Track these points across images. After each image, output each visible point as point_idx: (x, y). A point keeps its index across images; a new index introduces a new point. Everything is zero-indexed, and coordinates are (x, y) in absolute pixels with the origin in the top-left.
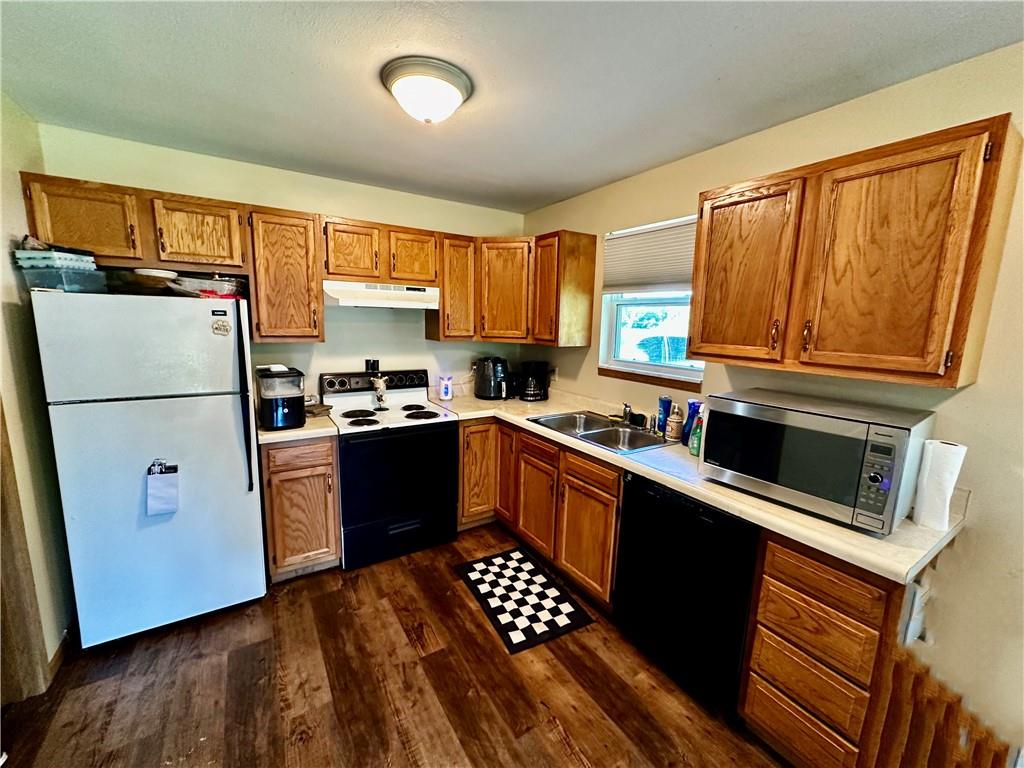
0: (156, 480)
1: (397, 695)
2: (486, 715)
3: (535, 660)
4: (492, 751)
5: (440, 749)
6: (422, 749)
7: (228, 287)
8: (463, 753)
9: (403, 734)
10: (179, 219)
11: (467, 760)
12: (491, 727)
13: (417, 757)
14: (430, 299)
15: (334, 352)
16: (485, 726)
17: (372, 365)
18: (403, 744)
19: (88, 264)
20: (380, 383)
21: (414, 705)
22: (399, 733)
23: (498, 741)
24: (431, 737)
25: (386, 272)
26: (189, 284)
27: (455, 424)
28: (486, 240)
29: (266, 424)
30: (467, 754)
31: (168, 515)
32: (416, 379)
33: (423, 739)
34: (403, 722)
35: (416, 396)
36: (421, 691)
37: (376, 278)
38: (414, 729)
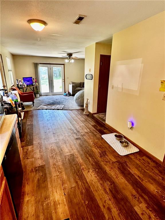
1: (112, 206)
2: (83, 194)
3: (60, 214)
4: (82, 184)
5: (96, 187)
6: (100, 188)
8: (90, 185)
9: (106, 192)
11: (89, 183)
12: (82, 190)
13: (101, 186)
16: (84, 191)
18: (105, 189)
21: (105, 201)
22: (107, 192)
23: (81, 186)
24: (98, 190)
30: (89, 184)
33: (101, 190)
34: (107, 196)
36: (104, 206)
38: (103, 193)
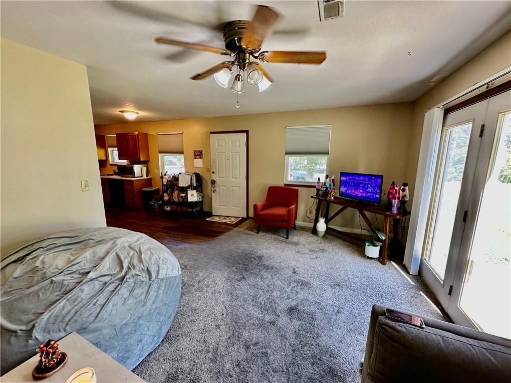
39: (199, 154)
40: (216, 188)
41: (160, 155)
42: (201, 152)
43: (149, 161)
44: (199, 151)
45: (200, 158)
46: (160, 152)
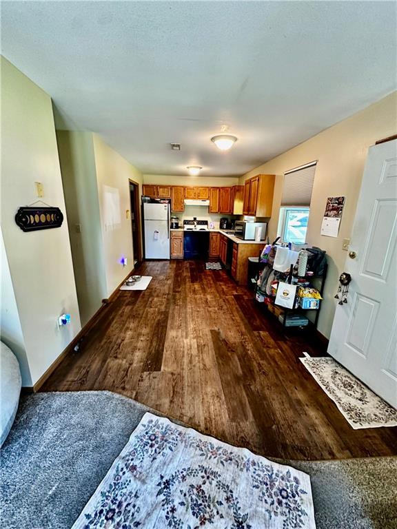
0: (156, 234)
7: (167, 202)
10: (161, 189)
14: (207, 203)
15: (187, 215)
17: (195, 219)
19: (149, 199)
20: (195, 223)
25: (197, 197)
26: (162, 201)
27: (209, 232)
28: (222, 188)
29: (172, 227)
31: (157, 240)
32: (205, 223)
35: (204, 227)
37: (195, 199)
39: (335, 207)
40: (349, 297)
41: (282, 209)
42: (340, 201)
43: (270, 218)
44: (338, 199)
45: (336, 216)
46: (284, 204)
